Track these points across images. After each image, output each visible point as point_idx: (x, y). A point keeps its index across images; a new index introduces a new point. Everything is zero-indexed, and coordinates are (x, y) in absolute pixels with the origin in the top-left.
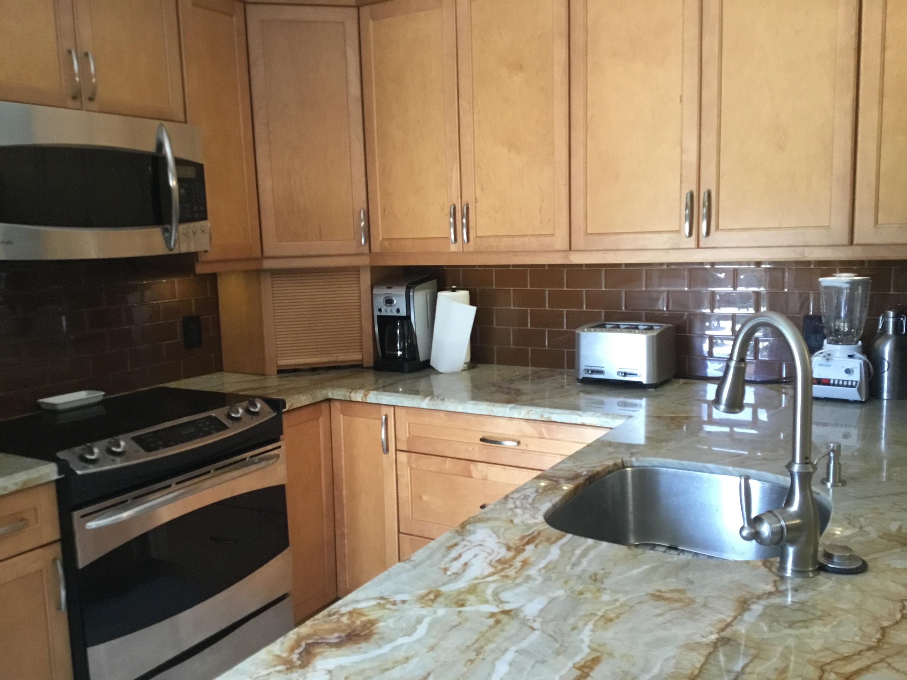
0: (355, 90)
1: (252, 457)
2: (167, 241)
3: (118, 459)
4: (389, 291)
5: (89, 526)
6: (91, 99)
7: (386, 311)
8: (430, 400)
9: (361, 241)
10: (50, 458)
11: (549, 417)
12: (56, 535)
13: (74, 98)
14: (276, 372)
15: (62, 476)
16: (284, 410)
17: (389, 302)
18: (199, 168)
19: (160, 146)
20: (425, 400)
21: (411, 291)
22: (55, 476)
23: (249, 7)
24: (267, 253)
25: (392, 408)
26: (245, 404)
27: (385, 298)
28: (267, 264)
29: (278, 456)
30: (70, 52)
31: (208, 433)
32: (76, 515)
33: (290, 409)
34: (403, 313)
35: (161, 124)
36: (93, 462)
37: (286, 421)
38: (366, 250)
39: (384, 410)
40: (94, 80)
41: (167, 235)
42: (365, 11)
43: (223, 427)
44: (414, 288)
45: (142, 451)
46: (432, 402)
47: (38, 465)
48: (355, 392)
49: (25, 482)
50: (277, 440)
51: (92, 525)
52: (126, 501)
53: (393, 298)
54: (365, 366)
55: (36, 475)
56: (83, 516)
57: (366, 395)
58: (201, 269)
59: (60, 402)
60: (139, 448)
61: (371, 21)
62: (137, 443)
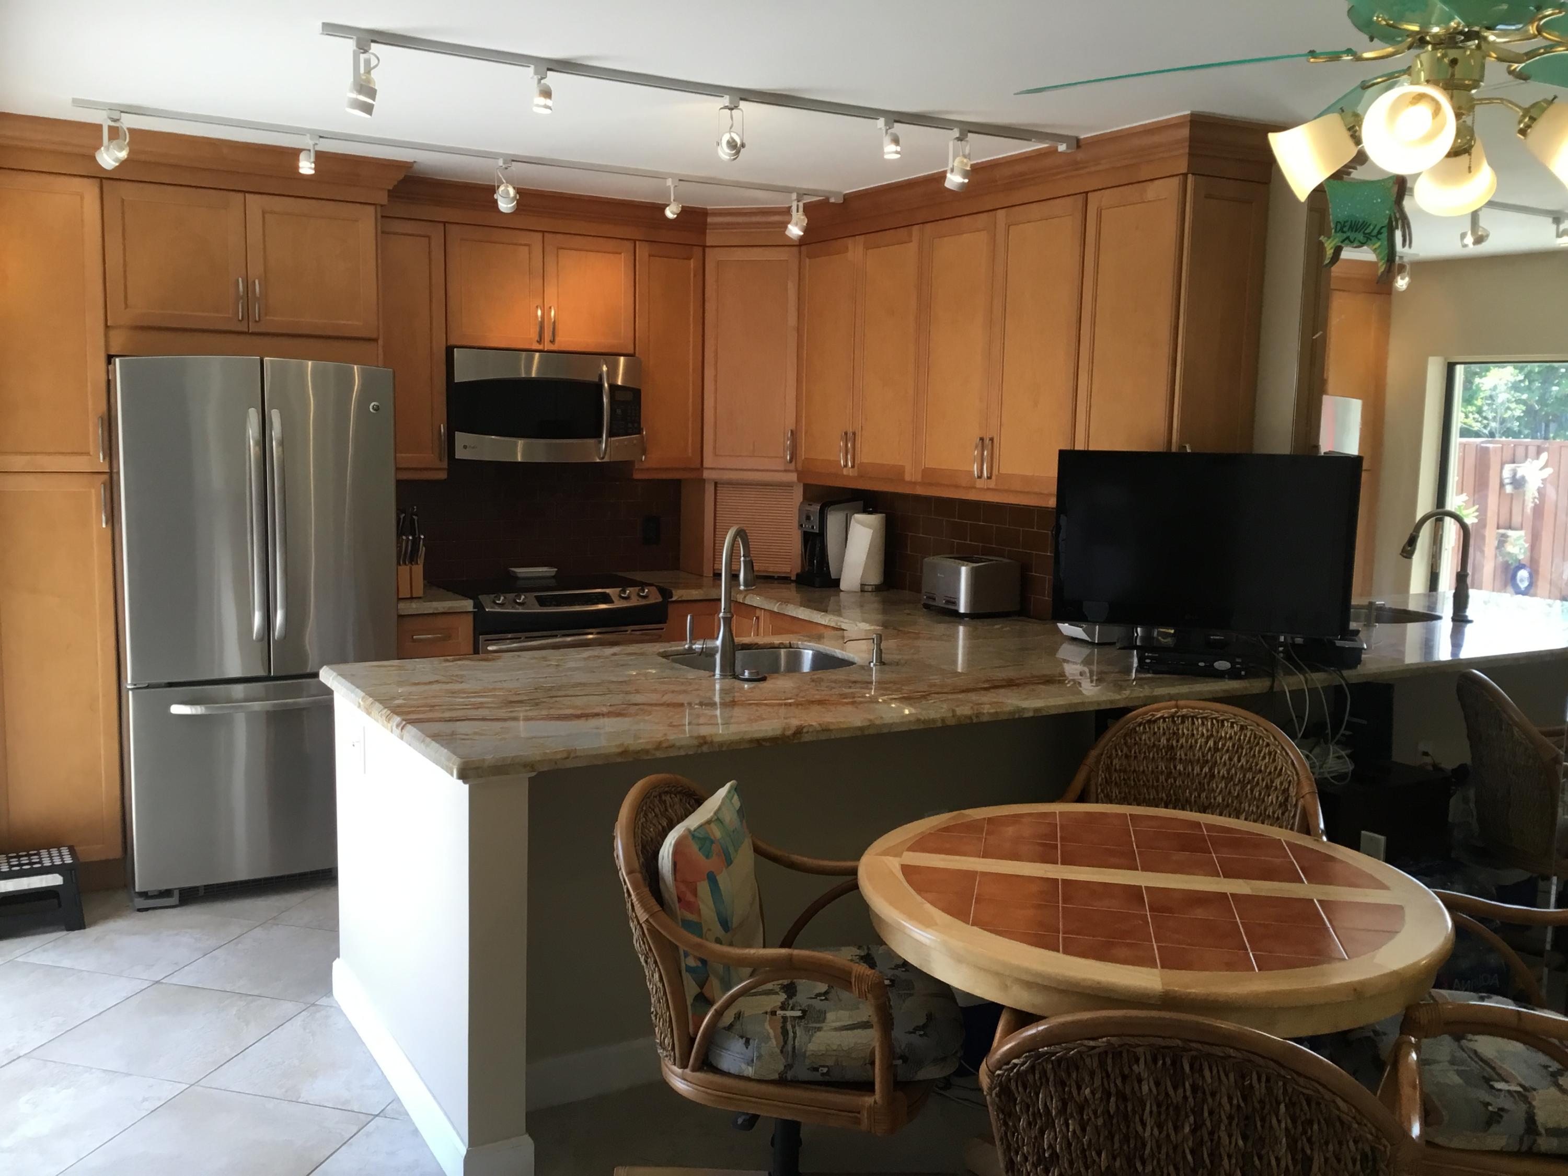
3: (520, 607)
4: (809, 508)
5: (488, 646)
6: (550, 342)
7: (806, 526)
9: (786, 459)
10: (473, 597)
13: (537, 342)
14: (712, 575)
15: (476, 610)
16: (671, 600)
17: (808, 518)
18: (636, 393)
19: (600, 377)
20: (777, 604)
21: (826, 509)
22: (471, 609)
23: (707, 250)
24: (706, 465)
25: (764, 611)
26: (637, 589)
27: (806, 514)
28: (707, 475)
30: (537, 308)
31: (595, 604)
32: (483, 638)
33: (680, 599)
34: (816, 530)
35: (603, 359)
36: (501, 605)
37: (671, 609)
38: (792, 467)
39: (758, 613)
41: (599, 446)
43: (610, 601)
44: (830, 507)
45: (537, 605)
46: (781, 606)
47: (461, 598)
49: (450, 608)
50: (663, 622)
51: (494, 647)
52: (520, 637)
53: (811, 515)
54: (790, 578)
55: (458, 605)
56: (487, 640)
57: (745, 597)
58: (637, 476)
59: (521, 571)
60: (536, 603)
61: (807, 260)
62: (538, 601)
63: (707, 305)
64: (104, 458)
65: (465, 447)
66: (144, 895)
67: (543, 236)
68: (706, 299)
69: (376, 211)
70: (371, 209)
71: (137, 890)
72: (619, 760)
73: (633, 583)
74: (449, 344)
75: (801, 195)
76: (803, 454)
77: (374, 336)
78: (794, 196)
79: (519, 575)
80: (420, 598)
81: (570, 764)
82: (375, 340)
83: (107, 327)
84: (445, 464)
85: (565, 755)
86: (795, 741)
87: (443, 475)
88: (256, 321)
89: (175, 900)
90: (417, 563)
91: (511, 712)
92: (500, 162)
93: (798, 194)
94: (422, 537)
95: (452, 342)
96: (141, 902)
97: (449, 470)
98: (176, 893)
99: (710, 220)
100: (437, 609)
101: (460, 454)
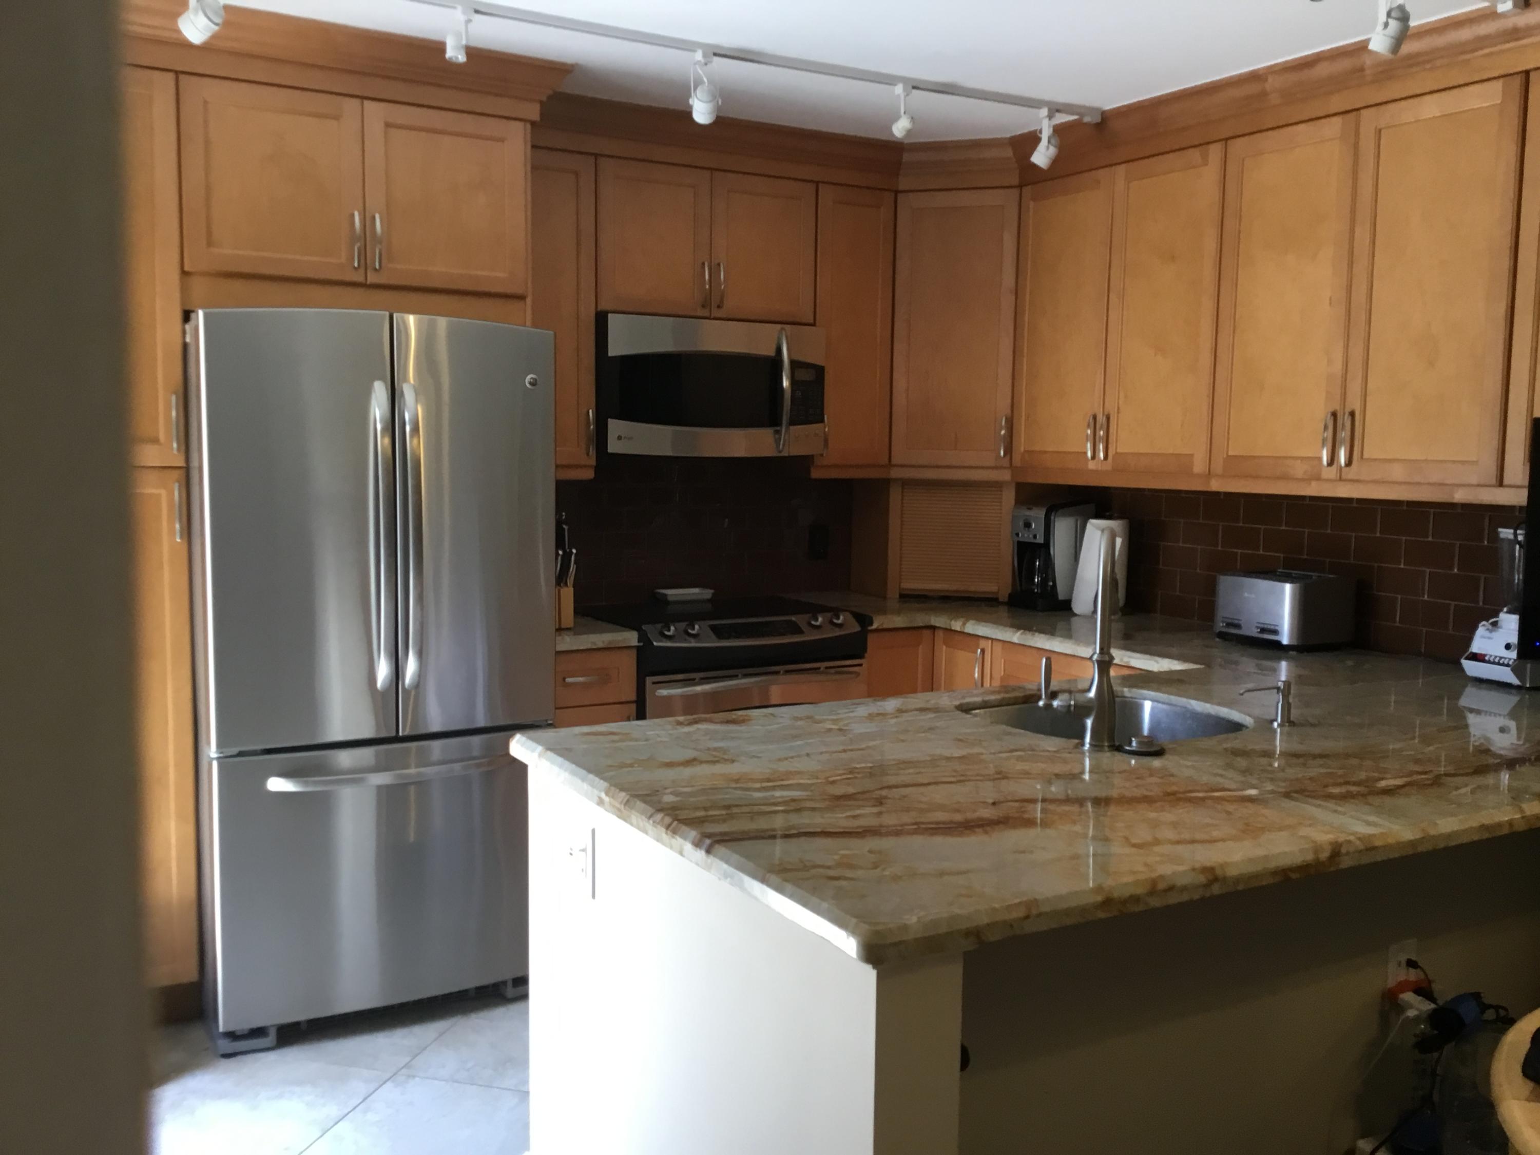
0: (1008, 279)
1: (827, 668)
2: (777, 442)
3: (692, 640)
4: (1028, 513)
5: (658, 693)
6: (719, 307)
7: (1023, 536)
8: (1022, 634)
9: (1000, 453)
10: (638, 629)
11: (1128, 662)
12: (633, 697)
13: (703, 306)
14: (898, 596)
15: (641, 644)
16: (870, 628)
17: (1028, 525)
18: (820, 371)
19: (779, 351)
20: (1017, 632)
21: (1053, 514)
22: (634, 642)
23: (901, 196)
24: (895, 461)
25: (990, 641)
26: (829, 615)
27: (1024, 520)
28: (895, 473)
29: (858, 674)
30: (703, 264)
31: (782, 634)
32: (649, 680)
33: (880, 627)
34: (1040, 539)
35: (782, 329)
36: (670, 638)
37: (871, 638)
38: (1006, 463)
39: (983, 644)
40: (723, 287)
41: (777, 436)
42: (1027, 190)
43: (800, 632)
44: (1057, 511)
45: (713, 637)
46: (1023, 636)
47: (624, 631)
48: (956, 621)
49: (610, 642)
50: (861, 656)
51: (664, 692)
52: (694, 679)
53: (1031, 521)
54: (1001, 600)
55: (620, 638)
56: (654, 683)
57: (964, 624)
58: (815, 474)
59: (672, 593)
60: (711, 633)
61: (1032, 204)
62: (712, 630)
63: (899, 263)
64: (179, 449)
65: (619, 438)
66: (232, 1036)
67: (712, 174)
68: (897, 256)
69: (525, 130)
70: (520, 125)
71: (221, 1029)
72: (1101, 915)
73: (823, 609)
74: (599, 309)
75: (1055, 109)
76: (1021, 445)
77: (519, 291)
78: (1044, 112)
79: (670, 599)
80: (568, 629)
81: (1030, 928)
82: (521, 298)
83: (184, 273)
84: (593, 462)
85: (1021, 913)
86: (1332, 869)
87: (589, 474)
88: (376, 270)
89: (271, 1039)
90: (566, 585)
91: (854, 817)
92: (699, 56)
93: (1050, 110)
94: (574, 551)
95: (603, 306)
96: (226, 1045)
97: (597, 469)
98: (273, 1034)
99: (906, 157)
100: (594, 643)
101: (614, 447)
